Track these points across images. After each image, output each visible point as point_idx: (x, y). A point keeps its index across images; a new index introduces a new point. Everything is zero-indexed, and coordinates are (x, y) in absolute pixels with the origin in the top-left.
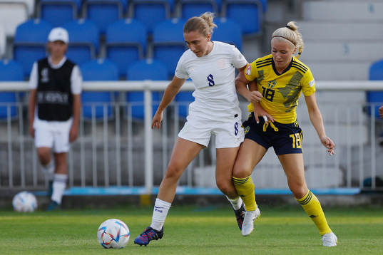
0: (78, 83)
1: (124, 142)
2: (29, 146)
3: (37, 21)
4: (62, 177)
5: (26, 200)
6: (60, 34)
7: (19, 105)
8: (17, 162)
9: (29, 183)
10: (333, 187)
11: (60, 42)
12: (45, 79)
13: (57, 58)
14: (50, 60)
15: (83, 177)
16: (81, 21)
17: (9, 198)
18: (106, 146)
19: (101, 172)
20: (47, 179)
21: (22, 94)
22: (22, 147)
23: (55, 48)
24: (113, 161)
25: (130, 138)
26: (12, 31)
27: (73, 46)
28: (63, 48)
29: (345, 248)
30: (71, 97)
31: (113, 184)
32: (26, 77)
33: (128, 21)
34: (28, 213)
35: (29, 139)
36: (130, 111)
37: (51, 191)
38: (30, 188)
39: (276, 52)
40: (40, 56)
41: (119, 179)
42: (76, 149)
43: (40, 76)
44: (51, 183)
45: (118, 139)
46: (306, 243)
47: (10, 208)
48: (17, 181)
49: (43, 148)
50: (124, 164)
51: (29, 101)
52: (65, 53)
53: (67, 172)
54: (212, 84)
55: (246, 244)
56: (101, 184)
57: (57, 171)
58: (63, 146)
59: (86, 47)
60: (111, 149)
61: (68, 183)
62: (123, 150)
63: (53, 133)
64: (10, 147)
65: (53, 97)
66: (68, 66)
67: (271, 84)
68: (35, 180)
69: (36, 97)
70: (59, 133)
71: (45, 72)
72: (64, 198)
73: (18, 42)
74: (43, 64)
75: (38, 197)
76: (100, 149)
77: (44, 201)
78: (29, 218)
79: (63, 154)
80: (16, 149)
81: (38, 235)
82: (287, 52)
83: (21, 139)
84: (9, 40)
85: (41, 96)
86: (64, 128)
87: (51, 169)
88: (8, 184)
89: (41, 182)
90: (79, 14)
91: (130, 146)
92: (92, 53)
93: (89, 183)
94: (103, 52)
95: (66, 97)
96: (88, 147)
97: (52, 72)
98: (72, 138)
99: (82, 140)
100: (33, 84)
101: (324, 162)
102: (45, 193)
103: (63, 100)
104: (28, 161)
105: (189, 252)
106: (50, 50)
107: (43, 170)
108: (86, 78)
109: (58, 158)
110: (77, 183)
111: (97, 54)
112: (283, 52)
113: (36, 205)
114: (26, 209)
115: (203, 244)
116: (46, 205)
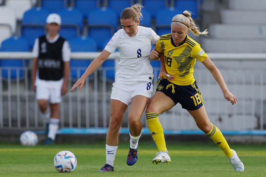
0: (67, 53)
1: (100, 96)
2: (32, 98)
3: (39, 9)
4: (56, 120)
5: (29, 137)
6: (55, 18)
7: (25, 69)
8: (23, 110)
9: (32, 125)
10: (250, 129)
11: (55, 24)
12: (44, 51)
13: (53, 35)
14: (48, 37)
15: (71, 121)
16: (70, 9)
17: (18, 136)
18: (87, 99)
19: (83, 117)
20: (45, 122)
21: (27, 61)
22: (27, 99)
23: (51, 28)
24: (92, 110)
25: (104, 93)
26: (20, 16)
27: (64, 27)
28: (56, 28)
29: (259, 173)
30: (63, 63)
31: (92, 126)
32: (30, 49)
33: (104, 9)
34: (31, 146)
35: (32, 93)
36: (104, 74)
37: (47, 131)
38: (33, 128)
39: (174, 32)
40: (40, 33)
41: (96, 123)
42: (66, 101)
43: (40, 48)
44: (48, 125)
45: (96, 94)
46: (230, 169)
47: (18, 143)
48: (23, 124)
49: (42, 100)
50: (100, 112)
51: (32, 66)
52: (58, 32)
53: (59, 117)
54: (139, 56)
55: (187, 170)
56: (84, 126)
57: (52, 116)
58: (56, 98)
59: (73, 28)
60: (91, 101)
61: (60, 125)
62: (100, 102)
63: (49, 89)
64: (18, 99)
65: (50, 63)
66: (61, 41)
67: (170, 54)
68: (36, 123)
69: (37, 63)
70: (54, 89)
71: (44, 45)
72: (57, 136)
73: (25, 24)
74: (43, 39)
75: (38, 135)
76: (83, 101)
77: (43, 138)
78: (32, 150)
79: (56, 105)
80: (23, 100)
81: (38, 162)
82: (182, 33)
83: (27, 93)
84: (19, 22)
85: (41, 62)
86: (57, 85)
87: (48, 115)
88: (17, 126)
89: (40, 124)
90: (69, 4)
91: (104, 99)
92: (78, 32)
93: (75, 125)
94: (86, 31)
95: (59, 63)
96: (75, 99)
97: (49, 45)
98: (63, 92)
99: (70, 94)
100: (35, 54)
101: (244, 111)
102: (43, 132)
103: (57, 65)
104: (31, 109)
105: (146, 175)
106: (48, 30)
107: (42, 116)
108: (73, 50)
109: (53, 107)
110: (67, 125)
111: (81, 32)
112: (180, 33)
113: (37, 141)
114: (30, 144)
115: (156, 169)
116: (44, 141)
